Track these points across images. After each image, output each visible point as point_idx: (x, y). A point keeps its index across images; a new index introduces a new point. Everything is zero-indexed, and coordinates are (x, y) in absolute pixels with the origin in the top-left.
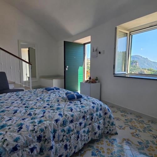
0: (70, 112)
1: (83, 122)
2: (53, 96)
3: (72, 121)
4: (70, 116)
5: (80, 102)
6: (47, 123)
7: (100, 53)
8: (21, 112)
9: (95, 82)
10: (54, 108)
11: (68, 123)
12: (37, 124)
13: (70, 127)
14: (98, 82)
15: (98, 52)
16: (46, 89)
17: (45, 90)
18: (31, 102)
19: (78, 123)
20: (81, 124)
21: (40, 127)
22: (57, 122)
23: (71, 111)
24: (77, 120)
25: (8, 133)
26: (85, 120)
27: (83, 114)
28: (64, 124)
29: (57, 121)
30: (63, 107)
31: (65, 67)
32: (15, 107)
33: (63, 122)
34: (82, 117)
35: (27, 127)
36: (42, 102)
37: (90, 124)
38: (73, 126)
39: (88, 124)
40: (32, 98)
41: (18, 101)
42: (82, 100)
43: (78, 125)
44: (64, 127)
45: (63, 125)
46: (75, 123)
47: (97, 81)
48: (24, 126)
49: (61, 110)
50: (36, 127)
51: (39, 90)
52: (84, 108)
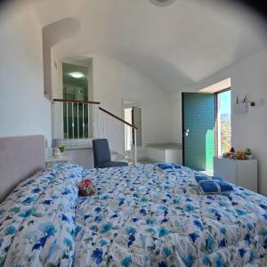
0: (217, 222)
1: (248, 249)
2: (172, 179)
3: (223, 244)
4: (218, 231)
5: (231, 199)
6: (175, 238)
7: (253, 104)
8: (129, 203)
9: (246, 159)
10: (181, 206)
11: (216, 246)
12: (157, 236)
13: (220, 256)
14: (253, 158)
15: (250, 104)
16: (159, 166)
17: (157, 167)
18: (141, 188)
19: (237, 249)
20: (242, 252)
21: (163, 244)
22: (194, 241)
23: (219, 219)
24: (235, 242)
25: (115, 244)
26: (252, 246)
27: (245, 231)
28: (208, 246)
29: (193, 237)
30: (198, 206)
31: (184, 131)
32: (120, 192)
33: (207, 241)
34: (243, 236)
35: (142, 238)
36: (158, 190)
37: (262, 256)
38: (227, 255)
39: (259, 254)
40: (141, 179)
41: (123, 183)
42: (232, 194)
43: (236, 255)
44: (209, 253)
45: (206, 249)
46: (230, 247)
47: (250, 156)
48: (137, 236)
49: (195, 212)
50: (156, 241)
51: (149, 167)
52: (244, 216)
